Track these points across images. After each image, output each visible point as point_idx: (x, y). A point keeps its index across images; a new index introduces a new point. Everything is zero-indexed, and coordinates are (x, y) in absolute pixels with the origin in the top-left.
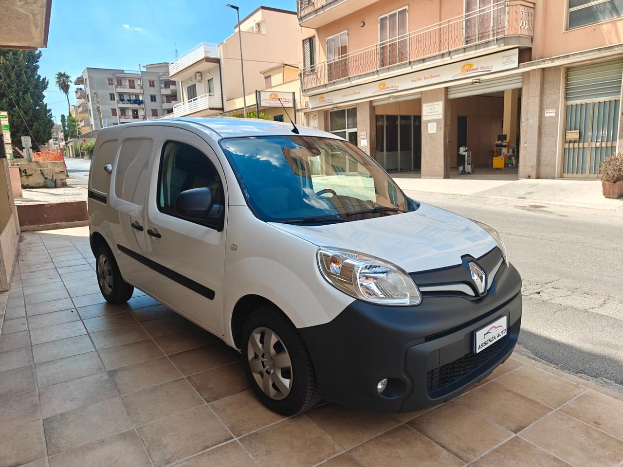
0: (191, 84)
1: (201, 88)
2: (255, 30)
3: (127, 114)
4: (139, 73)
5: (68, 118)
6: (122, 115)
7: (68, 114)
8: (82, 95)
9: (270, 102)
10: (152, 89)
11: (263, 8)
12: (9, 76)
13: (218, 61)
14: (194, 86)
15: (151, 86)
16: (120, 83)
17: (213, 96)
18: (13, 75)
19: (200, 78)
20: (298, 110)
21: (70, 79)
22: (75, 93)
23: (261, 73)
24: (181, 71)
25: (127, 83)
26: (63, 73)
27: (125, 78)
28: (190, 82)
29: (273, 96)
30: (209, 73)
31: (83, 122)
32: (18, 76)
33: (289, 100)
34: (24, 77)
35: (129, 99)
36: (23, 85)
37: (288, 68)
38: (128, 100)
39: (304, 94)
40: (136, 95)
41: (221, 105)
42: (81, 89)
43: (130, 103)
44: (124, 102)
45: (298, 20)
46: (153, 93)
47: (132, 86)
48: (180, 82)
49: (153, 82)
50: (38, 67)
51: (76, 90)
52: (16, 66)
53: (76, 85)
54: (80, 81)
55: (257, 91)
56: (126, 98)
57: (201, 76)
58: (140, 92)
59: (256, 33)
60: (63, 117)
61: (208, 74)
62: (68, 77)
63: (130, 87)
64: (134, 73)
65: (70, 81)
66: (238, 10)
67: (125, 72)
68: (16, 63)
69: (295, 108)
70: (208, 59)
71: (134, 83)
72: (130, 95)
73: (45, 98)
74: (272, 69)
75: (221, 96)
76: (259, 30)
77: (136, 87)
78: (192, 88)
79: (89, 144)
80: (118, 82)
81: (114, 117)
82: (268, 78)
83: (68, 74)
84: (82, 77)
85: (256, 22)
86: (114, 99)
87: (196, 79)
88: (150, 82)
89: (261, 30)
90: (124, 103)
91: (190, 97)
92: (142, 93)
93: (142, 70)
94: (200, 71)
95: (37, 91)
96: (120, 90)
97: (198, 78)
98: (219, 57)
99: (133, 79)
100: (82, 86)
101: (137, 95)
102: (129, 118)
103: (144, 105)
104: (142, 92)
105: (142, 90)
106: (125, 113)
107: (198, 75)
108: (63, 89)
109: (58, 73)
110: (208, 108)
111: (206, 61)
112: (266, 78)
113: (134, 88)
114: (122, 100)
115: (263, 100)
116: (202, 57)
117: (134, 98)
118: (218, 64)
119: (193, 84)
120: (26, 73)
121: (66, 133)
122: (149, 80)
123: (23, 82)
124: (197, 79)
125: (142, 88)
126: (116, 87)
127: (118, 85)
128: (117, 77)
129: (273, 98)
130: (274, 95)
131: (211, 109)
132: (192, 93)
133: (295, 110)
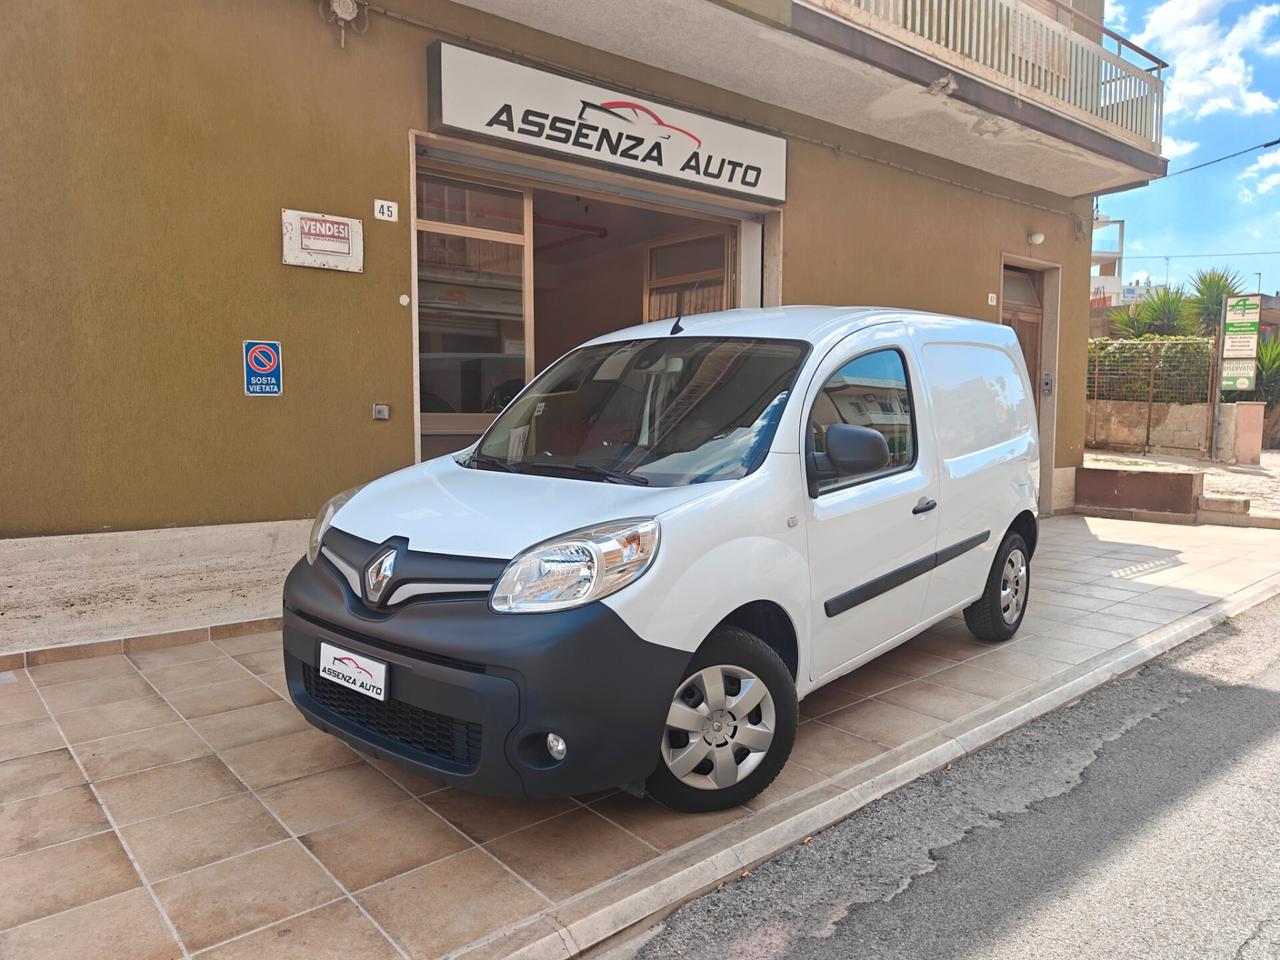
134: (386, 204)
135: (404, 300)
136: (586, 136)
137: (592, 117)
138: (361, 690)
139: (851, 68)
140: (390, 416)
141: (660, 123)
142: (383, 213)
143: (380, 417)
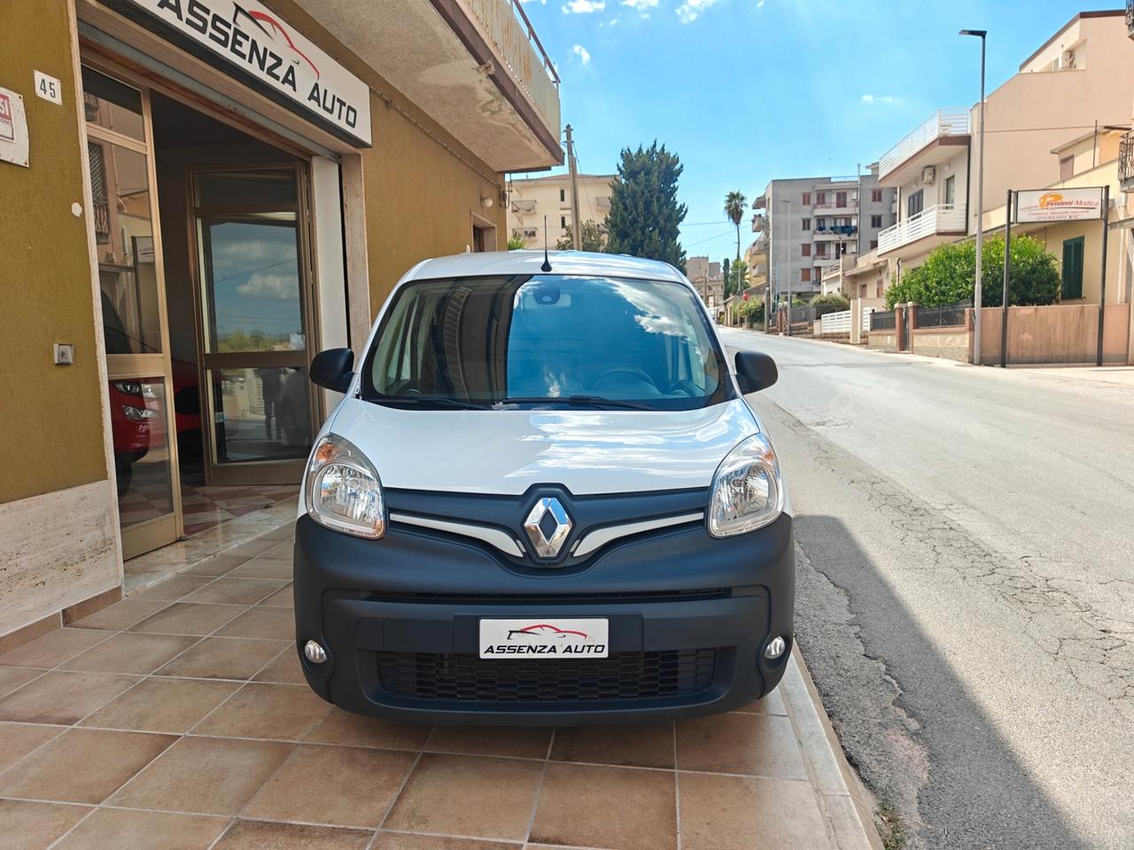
0: (915, 189)
1: (932, 197)
2: (1060, 65)
3: (827, 251)
4: (856, 179)
5: (734, 264)
6: (818, 254)
7: (736, 258)
8: (760, 224)
9: (1041, 211)
10: (877, 204)
11: (1084, 15)
12: (636, 206)
13: (966, 140)
14: (921, 193)
15: (874, 200)
16: (821, 199)
17: (952, 208)
18: (641, 204)
19: (930, 178)
20: (1114, 225)
21: (745, 201)
22: (751, 223)
23: (1053, 153)
24: (899, 167)
25: (834, 199)
26: (735, 193)
27: (831, 190)
28: (914, 186)
29: (1048, 199)
30: (949, 165)
31: (756, 269)
32: (648, 205)
33: (1090, 203)
34: (655, 207)
35: (833, 225)
36: (652, 218)
37: (1115, 134)
38: (832, 228)
39: (1126, 188)
40: (846, 219)
41: (964, 224)
42: (760, 215)
43: (835, 233)
44: (824, 231)
45: (1127, 27)
46: (876, 212)
47: (842, 203)
48: (898, 189)
49: (880, 193)
50: (675, 189)
51: (753, 217)
52: (646, 191)
53: (755, 210)
54: (760, 203)
55: (1010, 192)
56: (829, 224)
57: (934, 173)
58: (853, 212)
59: (1065, 70)
60: (727, 261)
61: (947, 168)
62: (742, 199)
63: (839, 206)
64: (848, 179)
65: (746, 205)
66: (984, 37)
67: (832, 180)
68: (647, 187)
69: (1106, 220)
70: (944, 140)
71: (845, 198)
72: (835, 219)
73: (680, 235)
74: (1078, 142)
75: (965, 208)
76: (1071, 63)
77: (848, 204)
78: (916, 197)
79: (752, 304)
80: (818, 198)
81: (806, 258)
82: (1067, 161)
83: (743, 193)
84: (764, 196)
85: (1066, 48)
86: (809, 229)
87: (923, 178)
88: (874, 193)
89: (1075, 62)
90: (824, 234)
91: (911, 213)
92: (857, 215)
93: (861, 174)
94: (930, 164)
95: (669, 225)
96: (820, 212)
97: (928, 177)
98: (969, 132)
99: (844, 191)
100: (762, 211)
101: (848, 218)
102: (829, 258)
103: (857, 235)
104: (858, 212)
105: (858, 209)
106: (823, 250)
107: (929, 171)
108: (733, 218)
109: (728, 194)
110: (934, 232)
111: (941, 144)
112: (1063, 161)
113: (845, 206)
114: (821, 229)
115: (1023, 209)
116: (934, 136)
117: (843, 224)
118: (966, 147)
119: (919, 189)
120: (658, 199)
121: (728, 287)
122: (871, 189)
123: (653, 214)
124: (925, 179)
125: (858, 204)
126: (815, 207)
127: (818, 203)
128: (818, 191)
129: (1049, 203)
130: (1051, 196)
131: (939, 234)
132: (916, 207)
133: (1106, 225)
134: (48, 79)
135: (76, 209)
136: (240, 44)
137: (245, 24)
138: (568, 655)
139: (440, 35)
140: (74, 358)
141: (292, 46)
142: (45, 91)
143: (64, 360)
